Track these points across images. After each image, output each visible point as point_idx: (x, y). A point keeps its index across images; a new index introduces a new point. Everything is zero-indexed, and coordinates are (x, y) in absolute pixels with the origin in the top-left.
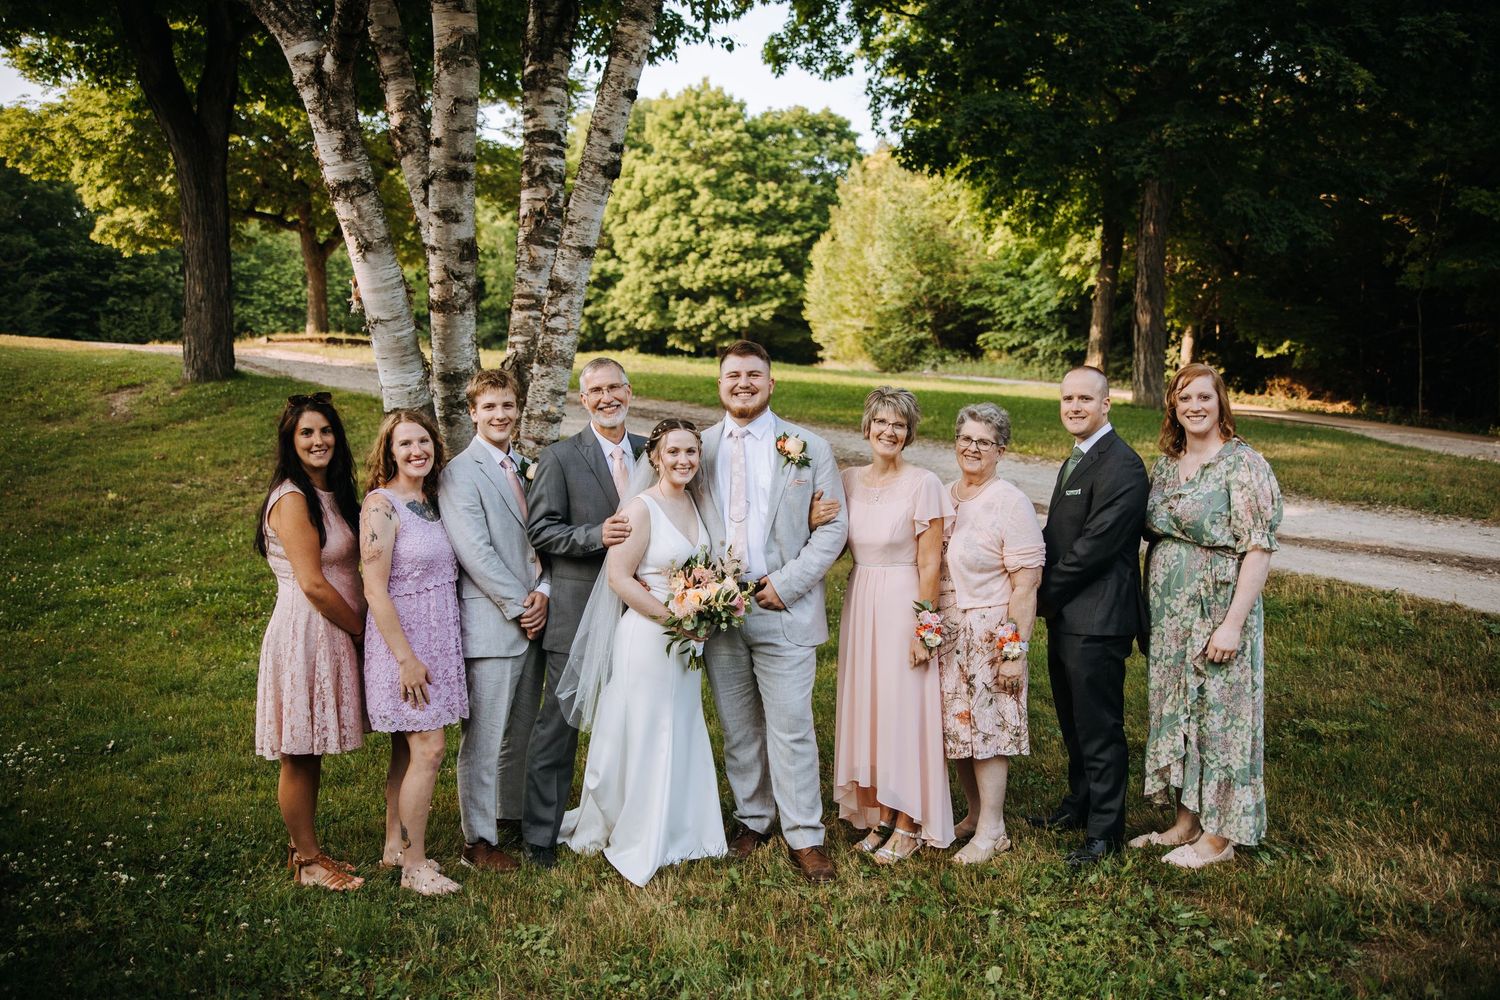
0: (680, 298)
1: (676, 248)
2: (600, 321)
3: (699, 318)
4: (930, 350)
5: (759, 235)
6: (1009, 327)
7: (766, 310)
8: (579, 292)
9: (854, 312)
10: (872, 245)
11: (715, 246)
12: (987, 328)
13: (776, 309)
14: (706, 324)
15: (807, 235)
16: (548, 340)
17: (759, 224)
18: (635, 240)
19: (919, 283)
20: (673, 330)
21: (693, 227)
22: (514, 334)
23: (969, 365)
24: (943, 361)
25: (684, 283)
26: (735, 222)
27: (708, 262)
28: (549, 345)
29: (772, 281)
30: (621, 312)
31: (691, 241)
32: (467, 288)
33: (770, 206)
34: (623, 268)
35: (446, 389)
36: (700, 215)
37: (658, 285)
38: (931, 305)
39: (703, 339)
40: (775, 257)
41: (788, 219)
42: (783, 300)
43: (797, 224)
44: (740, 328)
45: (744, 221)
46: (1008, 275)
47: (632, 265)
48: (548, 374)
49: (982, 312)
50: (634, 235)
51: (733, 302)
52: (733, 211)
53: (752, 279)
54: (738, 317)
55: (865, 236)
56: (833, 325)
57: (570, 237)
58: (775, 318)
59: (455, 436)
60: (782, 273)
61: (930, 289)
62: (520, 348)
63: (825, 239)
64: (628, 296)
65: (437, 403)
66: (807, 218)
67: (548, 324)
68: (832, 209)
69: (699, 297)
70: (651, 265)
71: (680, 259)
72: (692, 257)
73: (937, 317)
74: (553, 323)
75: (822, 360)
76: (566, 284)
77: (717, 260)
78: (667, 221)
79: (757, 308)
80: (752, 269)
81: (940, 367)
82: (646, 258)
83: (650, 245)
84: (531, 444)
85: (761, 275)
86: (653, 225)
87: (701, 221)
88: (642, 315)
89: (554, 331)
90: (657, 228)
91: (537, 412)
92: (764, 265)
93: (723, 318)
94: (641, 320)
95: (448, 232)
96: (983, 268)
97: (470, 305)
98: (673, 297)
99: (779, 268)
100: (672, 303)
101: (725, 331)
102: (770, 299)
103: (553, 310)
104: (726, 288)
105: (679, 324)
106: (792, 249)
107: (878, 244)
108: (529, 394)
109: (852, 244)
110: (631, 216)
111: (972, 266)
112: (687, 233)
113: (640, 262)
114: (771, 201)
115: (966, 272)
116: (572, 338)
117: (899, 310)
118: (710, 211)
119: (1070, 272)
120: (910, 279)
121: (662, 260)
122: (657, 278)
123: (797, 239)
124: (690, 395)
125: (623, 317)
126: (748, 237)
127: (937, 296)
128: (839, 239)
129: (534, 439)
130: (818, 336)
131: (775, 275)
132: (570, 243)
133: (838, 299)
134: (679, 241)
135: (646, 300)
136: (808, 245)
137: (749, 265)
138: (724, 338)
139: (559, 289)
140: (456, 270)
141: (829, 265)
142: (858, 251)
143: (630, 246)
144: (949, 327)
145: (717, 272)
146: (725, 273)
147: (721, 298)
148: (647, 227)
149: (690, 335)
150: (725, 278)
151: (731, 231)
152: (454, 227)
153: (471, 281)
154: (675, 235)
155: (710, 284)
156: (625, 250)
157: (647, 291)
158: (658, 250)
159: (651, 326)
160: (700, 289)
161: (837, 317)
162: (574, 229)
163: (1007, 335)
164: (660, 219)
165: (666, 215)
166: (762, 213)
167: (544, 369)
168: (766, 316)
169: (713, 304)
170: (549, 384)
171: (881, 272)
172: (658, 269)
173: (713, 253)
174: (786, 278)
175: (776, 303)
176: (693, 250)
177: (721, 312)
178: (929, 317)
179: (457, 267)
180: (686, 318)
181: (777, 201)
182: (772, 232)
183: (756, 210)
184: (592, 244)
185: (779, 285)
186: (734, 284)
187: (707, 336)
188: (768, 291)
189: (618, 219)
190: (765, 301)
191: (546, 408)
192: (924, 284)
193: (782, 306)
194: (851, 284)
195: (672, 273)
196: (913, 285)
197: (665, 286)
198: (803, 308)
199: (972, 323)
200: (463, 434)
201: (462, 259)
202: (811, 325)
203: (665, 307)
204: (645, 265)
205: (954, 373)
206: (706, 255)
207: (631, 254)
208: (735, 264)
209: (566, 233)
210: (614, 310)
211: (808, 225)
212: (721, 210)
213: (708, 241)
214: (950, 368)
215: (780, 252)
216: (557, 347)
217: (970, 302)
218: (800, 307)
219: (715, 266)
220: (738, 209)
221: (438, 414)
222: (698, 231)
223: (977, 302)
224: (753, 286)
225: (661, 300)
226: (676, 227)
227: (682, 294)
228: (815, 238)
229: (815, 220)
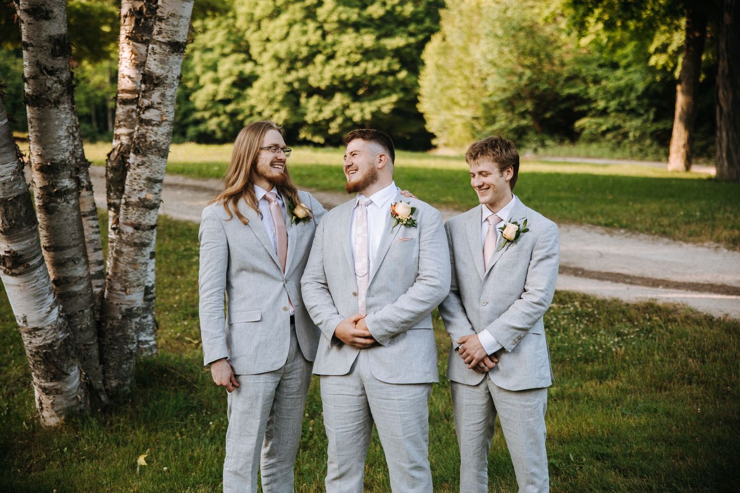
0: (310, 95)
1: (305, 52)
2: (240, 117)
3: (327, 113)
4: (531, 135)
5: (378, 38)
6: (604, 113)
7: (386, 104)
8: (171, 86)
9: (463, 103)
10: (477, 44)
11: (340, 49)
12: (583, 114)
13: (395, 103)
14: (333, 119)
15: (421, 37)
16: (143, 131)
17: (378, 27)
18: (269, 45)
19: (521, 76)
20: (305, 123)
21: (319, 32)
22: (119, 127)
23: (566, 148)
24: (544, 146)
25: (313, 82)
26: (357, 27)
27: (334, 63)
28: (143, 136)
29: (391, 79)
30: (258, 109)
31: (317, 45)
32: (60, 82)
33: (388, 12)
34: (258, 70)
35: (44, 178)
36: (325, 21)
37: (290, 84)
38: (532, 96)
39: (331, 132)
40: (393, 57)
41: (403, 22)
42: (401, 95)
43: (412, 27)
44: (363, 120)
45: (365, 26)
46: (601, 66)
47: (267, 67)
48: (143, 163)
49: (577, 99)
50: (268, 40)
51: (356, 98)
52: (354, 17)
53: (373, 77)
54: (361, 111)
55: (471, 35)
56: (445, 115)
57: (159, 33)
58: (394, 111)
59: (54, 223)
60: (399, 71)
61: (531, 81)
62: (125, 140)
63: (436, 40)
64: (264, 94)
65: (36, 192)
66: (420, 22)
67: (143, 116)
68: (442, 12)
69: (327, 94)
70: (284, 66)
71: (308, 60)
72: (320, 58)
73: (537, 105)
74: (147, 115)
75: (435, 147)
76: (158, 78)
77: (341, 60)
78: (297, 28)
79: (378, 103)
80: (373, 68)
81: (541, 151)
82: (280, 60)
83: (282, 49)
84: (130, 230)
85: (381, 73)
86: (285, 31)
87: (327, 27)
88: (277, 111)
89: (148, 122)
90: (287, 34)
91: (134, 199)
92: (383, 64)
93: (348, 113)
94: (276, 116)
95: (39, 29)
96: (577, 61)
97: (65, 98)
98: (304, 95)
99: (396, 67)
100: (303, 100)
101: (349, 124)
102: (389, 95)
103: (146, 102)
104: (350, 85)
105: (309, 118)
106: (408, 50)
107: (483, 42)
108: (127, 182)
109: (460, 43)
110: (265, 23)
111: (568, 58)
112: (314, 37)
113: (274, 64)
114: (388, 8)
115: (563, 64)
116: (166, 129)
117: (502, 101)
118: (334, 17)
119: (658, 60)
120: (512, 73)
121: (293, 62)
122: (290, 78)
123: (412, 40)
124: (309, 181)
125: (260, 114)
126: (368, 40)
127: (537, 88)
128: (448, 39)
129: (132, 225)
130: (432, 126)
131: (393, 73)
132: (160, 38)
133: (450, 92)
134: (307, 44)
135: (280, 98)
136: (421, 46)
137: (370, 65)
138: (348, 129)
139: (151, 82)
140: (49, 65)
141: (440, 63)
142: (465, 49)
143: (265, 50)
144: (548, 115)
145: (342, 72)
146: (349, 72)
147: (346, 95)
148: (279, 33)
149: (320, 127)
150: (349, 77)
151: (354, 35)
152: (46, 23)
153: (64, 76)
154: (304, 39)
155: (336, 83)
156: (260, 53)
157: (280, 90)
158: (289, 53)
159: (286, 121)
160: (328, 87)
161: (448, 108)
162: (163, 25)
163: (601, 120)
164: (291, 25)
165: (295, 22)
166: (382, 18)
167: (140, 159)
168: (386, 109)
169: (339, 99)
170: (145, 172)
171: (487, 69)
172: (289, 71)
173: (338, 55)
174: (403, 75)
175: (394, 98)
176: (319, 52)
177: (346, 107)
178: (529, 105)
179: (49, 62)
180: (315, 114)
181: (394, 7)
182: (389, 35)
183: (375, 16)
184: (181, 40)
185: (397, 82)
186: (358, 82)
187: (334, 128)
188: (388, 87)
189: (253, 26)
190: (384, 96)
191: (143, 195)
192: (525, 78)
193: (400, 101)
194: (460, 78)
195: (302, 73)
196: (515, 79)
197: (296, 85)
198: (417, 101)
199: (569, 110)
200: (62, 222)
201: (54, 55)
202: (426, 117)
203: (297, 104)
204: (279, 66)
205: (553, 156)
206: (331, 57)
207: (265, 58)
208: (357, 64)
209: (156, 29)
210: (252, 108)
211: (421, 27)
212: (344, 17)
213: (334, 44)
214: (550, 151)
215: (397, 53)
216: (151, 138)
217: (567, 91)
218: (416, 101)
219: (339, 66)
220: (359, 15)
221: (37, 203)
222: (324, 35)
223: (573, 91)
224: (374, 83)
225: (292, 98)
226: (305, 33)
227: (312, 92)
228: (427, 39)
229: (428, 23)
